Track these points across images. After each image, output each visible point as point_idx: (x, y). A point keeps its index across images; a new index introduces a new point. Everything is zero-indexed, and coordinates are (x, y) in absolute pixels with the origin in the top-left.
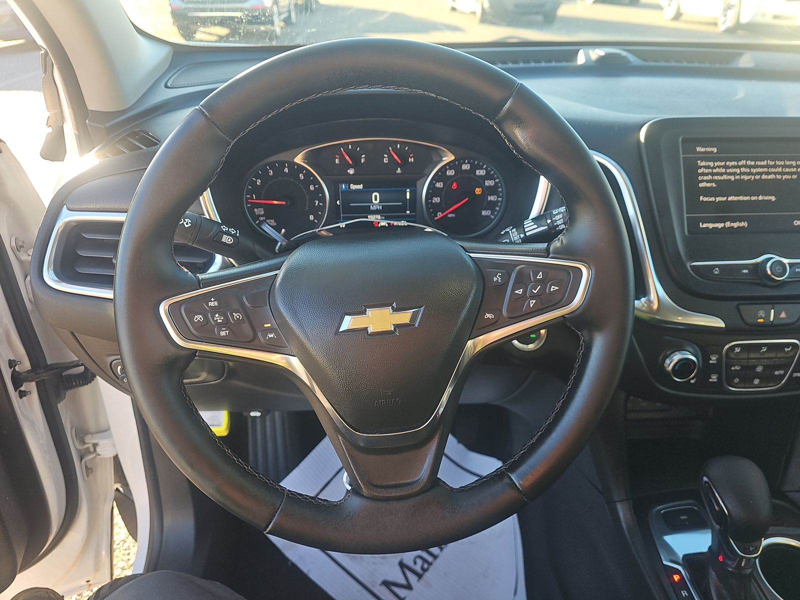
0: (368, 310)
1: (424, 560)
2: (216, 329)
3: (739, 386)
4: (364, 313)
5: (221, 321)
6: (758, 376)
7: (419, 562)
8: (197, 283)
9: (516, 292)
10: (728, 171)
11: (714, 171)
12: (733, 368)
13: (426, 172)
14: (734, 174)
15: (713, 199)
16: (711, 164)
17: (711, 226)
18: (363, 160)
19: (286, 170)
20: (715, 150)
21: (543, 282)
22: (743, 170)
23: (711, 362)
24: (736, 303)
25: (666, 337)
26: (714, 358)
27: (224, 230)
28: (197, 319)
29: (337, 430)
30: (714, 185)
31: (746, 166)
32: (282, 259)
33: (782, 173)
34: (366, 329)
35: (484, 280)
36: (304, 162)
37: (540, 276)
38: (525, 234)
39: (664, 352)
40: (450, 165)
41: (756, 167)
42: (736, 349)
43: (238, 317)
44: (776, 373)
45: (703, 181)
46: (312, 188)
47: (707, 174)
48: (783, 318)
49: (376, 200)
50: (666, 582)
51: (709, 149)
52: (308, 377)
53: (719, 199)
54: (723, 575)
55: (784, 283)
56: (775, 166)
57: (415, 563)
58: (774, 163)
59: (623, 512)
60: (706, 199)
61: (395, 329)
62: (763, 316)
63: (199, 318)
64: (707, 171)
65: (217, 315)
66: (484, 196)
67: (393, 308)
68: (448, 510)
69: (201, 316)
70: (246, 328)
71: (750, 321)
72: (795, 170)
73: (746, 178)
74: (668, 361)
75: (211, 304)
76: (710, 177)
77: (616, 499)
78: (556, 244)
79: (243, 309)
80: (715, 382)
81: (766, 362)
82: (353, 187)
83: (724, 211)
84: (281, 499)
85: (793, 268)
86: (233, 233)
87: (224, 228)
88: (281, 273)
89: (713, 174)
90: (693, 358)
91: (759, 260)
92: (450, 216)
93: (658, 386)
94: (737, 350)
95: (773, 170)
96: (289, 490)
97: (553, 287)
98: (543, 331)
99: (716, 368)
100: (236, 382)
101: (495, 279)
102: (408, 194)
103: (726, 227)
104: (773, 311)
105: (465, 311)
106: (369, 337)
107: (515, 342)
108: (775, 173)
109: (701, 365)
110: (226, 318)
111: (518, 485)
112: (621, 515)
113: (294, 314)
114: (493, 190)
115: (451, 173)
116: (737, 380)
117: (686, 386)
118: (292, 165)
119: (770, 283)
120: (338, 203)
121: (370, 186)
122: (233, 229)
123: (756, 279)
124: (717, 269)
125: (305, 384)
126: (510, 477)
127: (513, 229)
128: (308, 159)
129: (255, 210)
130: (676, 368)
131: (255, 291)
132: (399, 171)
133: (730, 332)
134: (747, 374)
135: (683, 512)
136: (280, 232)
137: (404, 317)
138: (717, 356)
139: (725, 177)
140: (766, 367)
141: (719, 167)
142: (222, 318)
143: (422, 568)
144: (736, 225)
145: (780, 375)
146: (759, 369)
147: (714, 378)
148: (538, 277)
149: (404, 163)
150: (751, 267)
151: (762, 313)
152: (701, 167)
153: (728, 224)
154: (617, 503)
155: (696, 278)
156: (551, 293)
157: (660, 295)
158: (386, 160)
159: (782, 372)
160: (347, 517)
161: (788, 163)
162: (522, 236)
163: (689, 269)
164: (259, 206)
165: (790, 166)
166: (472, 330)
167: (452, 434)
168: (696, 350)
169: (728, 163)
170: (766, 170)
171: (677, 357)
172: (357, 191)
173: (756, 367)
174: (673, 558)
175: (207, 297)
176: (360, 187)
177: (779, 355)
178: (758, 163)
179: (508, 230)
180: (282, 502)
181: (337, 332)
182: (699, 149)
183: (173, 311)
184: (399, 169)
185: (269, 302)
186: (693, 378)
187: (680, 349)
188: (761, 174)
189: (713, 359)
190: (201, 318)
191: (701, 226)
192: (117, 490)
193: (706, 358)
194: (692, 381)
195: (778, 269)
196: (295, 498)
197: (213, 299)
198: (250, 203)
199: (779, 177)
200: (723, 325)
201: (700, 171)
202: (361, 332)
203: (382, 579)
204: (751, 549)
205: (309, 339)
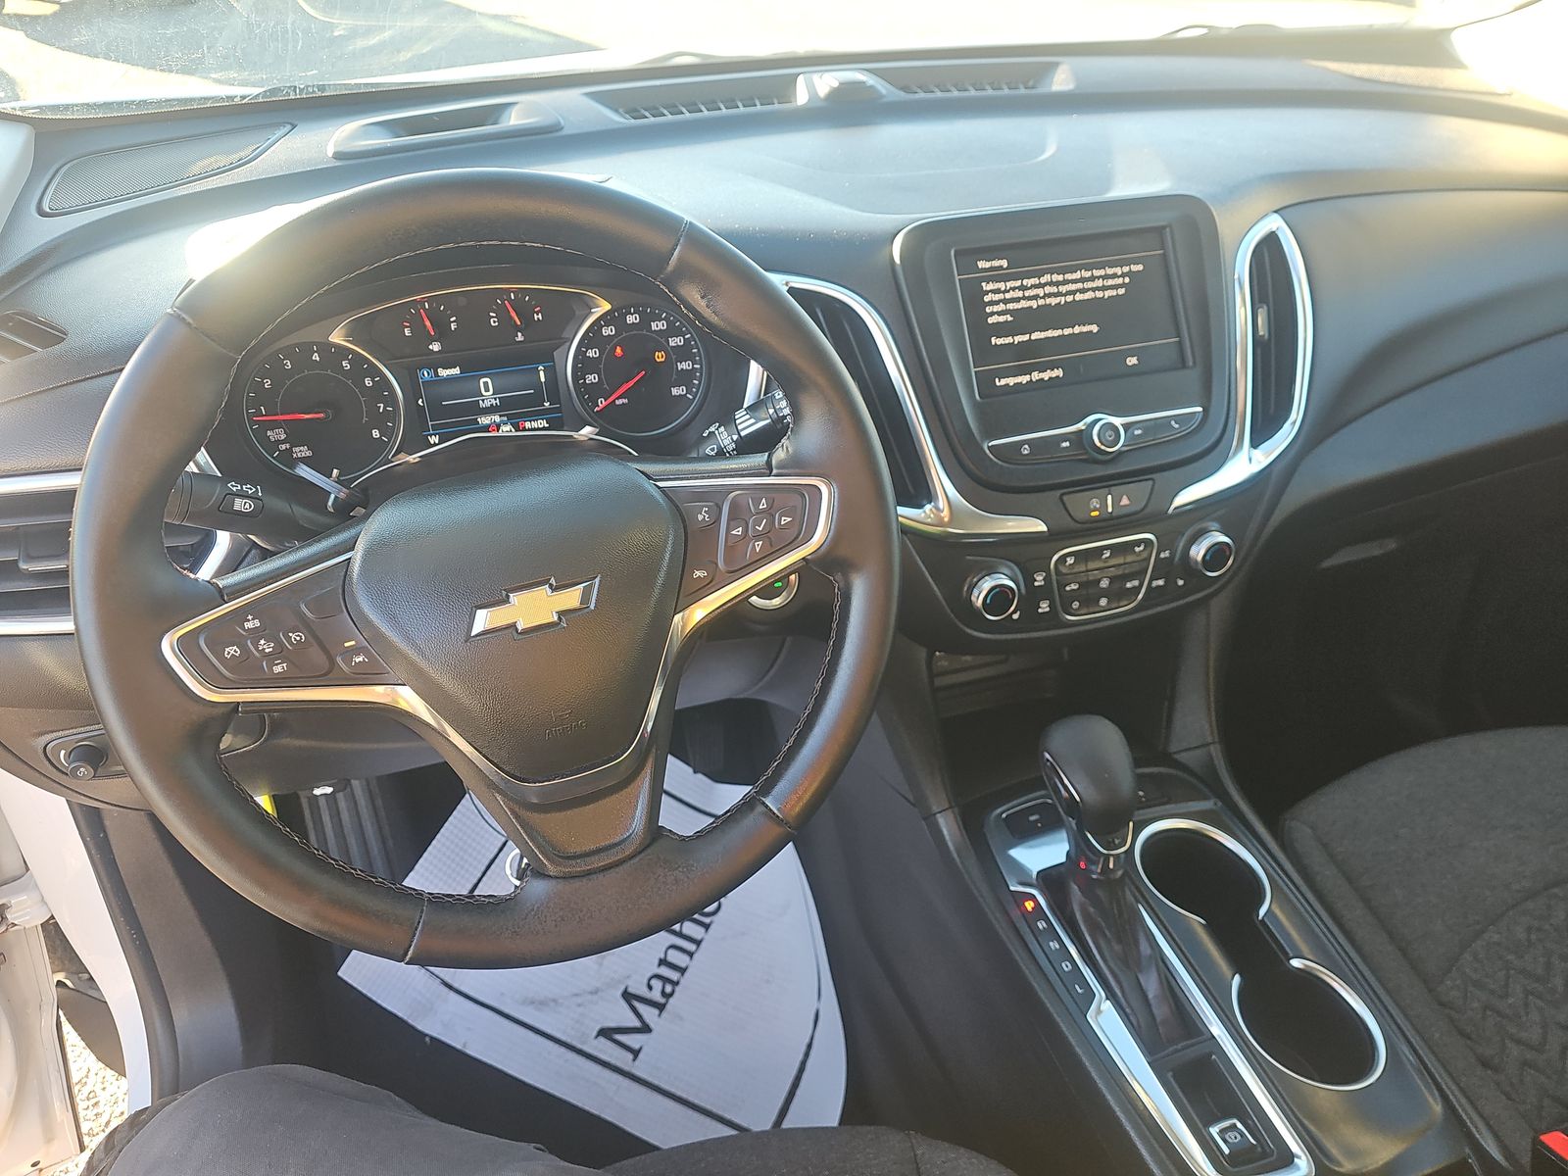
0: (511, 595)
1: (665, 980)
2: (264, 664)
3: (1082, 612)
4: (506, 601)
5: (271, 650)
6: (1104, 593)
7: (657, 984)
8: (217, 595)
9: (733, 532)
10: (1027, 294)
11: (1008, 296)
12: (1068, 588)
13: (565, 335)
14: (1036, 297)
15: (1009, 340)
16: (1002, 286)
17: (1011, 381)
18: (453, 326)
19: (316, 357)
20: (1004, 263)
21: (769, 513)
22: (1048, 289)
23: (1036, 584)
24: (1058, 493)
25: (968, 558)
26: (1041, 578)
27: (234, 489)
28: (229, 653)
29: (492, 786)
30: (1010, 319)
31: (1051, 284)
32: (353, 532)
33: (1104, 288)
34: (513, 626)
35: (684, 521)
36: (348, 341)
37: (763, 505)
38: (739, 434)
39: (969, 579)
40: (606, 320)
41: (1065, 282)
42: (1068, 559)
43: (298, 638)
44: (1129, 585)
45: (992, 314)
46: (368, 382)
47: (997, 303)
48: (1125, 506)
49: (487, 390)
50: (1015, 914)
51: (996, 263)
52: (431, 713)
53: (1018, 339)
54: (1088, 887)
55: (1120, 453)
56: (1093, 279)
57: (650, 988)
58: (1090, 273)
59: (948, 825)
60: (1000, 341)
61: (559, 618)
62: (1098, 506)
63: (232, 651)
64: (997, 297)
65: (262, 642)
66: (669, 363)
67: (551, 586)
68: (680, 869)
69: (235, 648)
70: (316, 655)
71: (1079, 515)
72: (1120, 281)
73: (1053, 301)
74: (976, 592)
75: (248, 625)
76: (1001, 307)
77: (935, 809)
78: (780, 454)
79: (305, 625)
80: (1047, 612)
81: (1113, 572)
82: (443, 373)
83: (1027, 356)
84: (421, 908)
85: (1130, 430)
86: (250, 492)
87: (233, 486)
88: (357, 555)
89: (1006, 301)
90: (1011, 584)
91: (1081, 426)
92: (618, 402)
93: (969, 631)
94: (1070, 561)
95: (1090, 285)
96: (429, 893)
97: (783, 518)
98: (793, 577)
99: (1045, 592)
100: (286, 741)
101: (700, 517)
102: (542, 374)
103: (1034, 380)
104: (1110, 497)
105: (662, 574)
106: (520, 637)
107: (754, 599)
108: (1094, 290)
109: (1023, 591)
110: (279, 644)
111: (776, 812)
112: (945, 832)
113: (392, 619)
114: (683, 353)
115: (607, 331)
116: (1076, 604)
117: (1007, 625)
118: (326, 348)
119: (1100, 457)
120: (420, 402)
121: (473, 367)
122: (249, 486)
123: (1081, 454)
124: (1026, 446)
125: (428, 725)
126: (764, 803)
127: (719, 427)
128: (352, 334)
129: (269, 433)
130: (988, 601)
131: (318, 593)
132: (520, 337)
133: (1057, 536)
134: (1089, 594)
135: (1031, 810)
136: (329, 476)
137: (571, 598)
138: (1044, 574)
139: (1023, 304)
140: (1112, 579)
141: (1013, 289)
142: (272, 645)
143: (663, 993)
144: (1046, 375)
145: (1134, 587)
146: (1105, 583)
147: (1044, 607)
148: (761, 507)
149: (528, 323)
150: (1073, 437)
151: (1095, 503)
152: (987, 293)
153: (1036, 376)
154: (938, 815)
155: (997, 464)
156: (783, 528)
157: (949, 495)
158: (494, 322)
159: (1136, 583)
160: (530, 912)
161: (1110, 271)
162: (735, 437)
163: (988, 452)
164: (275, 425)
165: (1114, 276)
166: (678, 598)
167: (671, 754)
168: (1012, 570)
169: (1025, 282)
170: (1080, 286)
171: (987, 584)
172: (451, 379)
173: (1099, 581)
174: (1024, 880)
175: (239, 615)
176: (456, 371)
177: (1129, 559)
178: (1069, 276)
179: (713, 430)
180: (422, 912)
181: (468, 638)
182: (982, 264)
183: (186, 646)
184: (519, 334)
185: (346, 607)
186: (1014, 612)
187: (991, 571)
188: (1073, 293)
189: (1039, 580)
190: (235, 651)
191: (998, 384)
192: (60, 984)
193: (1029, 580)
194: (1015, 616)
195: (1109, 436)
196: (441, 902)
197: (250, 617)
198: (256, 422)
199: (1099, 294)
200: (1045, 529)
201: (987, 299)
202: (506, 631)
203: (597, 1028)
204: (1117, 841)
205: (423, 655)
